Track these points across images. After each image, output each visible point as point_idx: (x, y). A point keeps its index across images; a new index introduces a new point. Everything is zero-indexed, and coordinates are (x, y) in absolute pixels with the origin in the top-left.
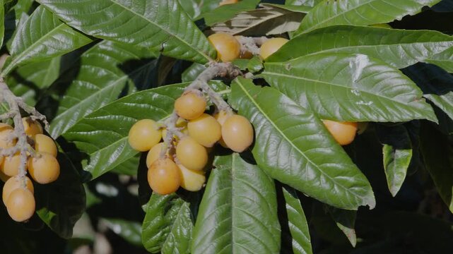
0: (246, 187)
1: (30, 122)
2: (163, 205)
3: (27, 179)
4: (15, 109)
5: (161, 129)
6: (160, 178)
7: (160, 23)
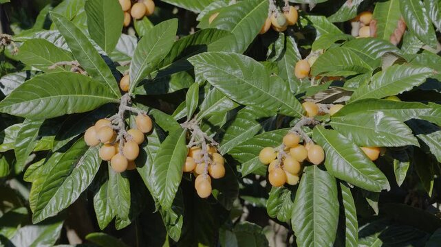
0: (320, 183)
1: (211, 146)
2: (278, 192)
3: (208, 176)
4: (202, 139)
5: (276, 152)
6: (275, 178)
7: (277, 97)
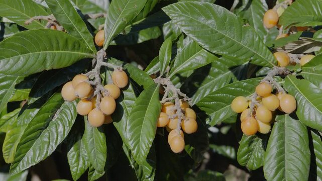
1: (183, 101)
2: (248, 141)
3: (181, 131)
4: (176, 95)
5: (249, 101)
6: (247, 127)
7: (249, 46)
